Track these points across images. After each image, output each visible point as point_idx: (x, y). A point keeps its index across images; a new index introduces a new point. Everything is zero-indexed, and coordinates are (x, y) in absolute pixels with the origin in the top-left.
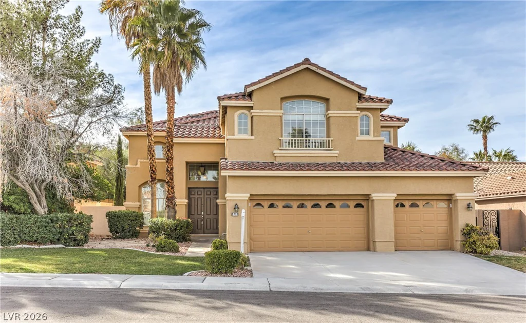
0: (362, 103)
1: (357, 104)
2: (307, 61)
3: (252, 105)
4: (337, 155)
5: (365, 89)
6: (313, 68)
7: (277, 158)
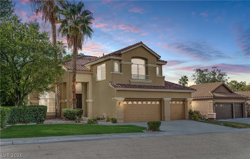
0: (158, 62)
1: (157, 62)
2: (141, 43)
3: (121, 59)
4: (151, 82)
5: (160, 57)
6: (144, 46)
7: (131, 83)
